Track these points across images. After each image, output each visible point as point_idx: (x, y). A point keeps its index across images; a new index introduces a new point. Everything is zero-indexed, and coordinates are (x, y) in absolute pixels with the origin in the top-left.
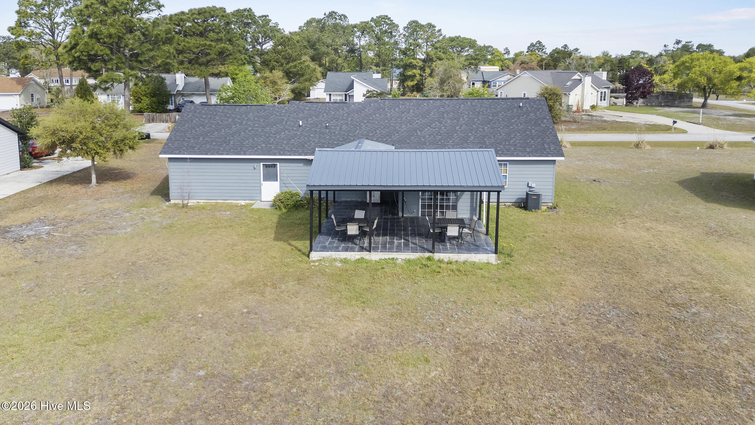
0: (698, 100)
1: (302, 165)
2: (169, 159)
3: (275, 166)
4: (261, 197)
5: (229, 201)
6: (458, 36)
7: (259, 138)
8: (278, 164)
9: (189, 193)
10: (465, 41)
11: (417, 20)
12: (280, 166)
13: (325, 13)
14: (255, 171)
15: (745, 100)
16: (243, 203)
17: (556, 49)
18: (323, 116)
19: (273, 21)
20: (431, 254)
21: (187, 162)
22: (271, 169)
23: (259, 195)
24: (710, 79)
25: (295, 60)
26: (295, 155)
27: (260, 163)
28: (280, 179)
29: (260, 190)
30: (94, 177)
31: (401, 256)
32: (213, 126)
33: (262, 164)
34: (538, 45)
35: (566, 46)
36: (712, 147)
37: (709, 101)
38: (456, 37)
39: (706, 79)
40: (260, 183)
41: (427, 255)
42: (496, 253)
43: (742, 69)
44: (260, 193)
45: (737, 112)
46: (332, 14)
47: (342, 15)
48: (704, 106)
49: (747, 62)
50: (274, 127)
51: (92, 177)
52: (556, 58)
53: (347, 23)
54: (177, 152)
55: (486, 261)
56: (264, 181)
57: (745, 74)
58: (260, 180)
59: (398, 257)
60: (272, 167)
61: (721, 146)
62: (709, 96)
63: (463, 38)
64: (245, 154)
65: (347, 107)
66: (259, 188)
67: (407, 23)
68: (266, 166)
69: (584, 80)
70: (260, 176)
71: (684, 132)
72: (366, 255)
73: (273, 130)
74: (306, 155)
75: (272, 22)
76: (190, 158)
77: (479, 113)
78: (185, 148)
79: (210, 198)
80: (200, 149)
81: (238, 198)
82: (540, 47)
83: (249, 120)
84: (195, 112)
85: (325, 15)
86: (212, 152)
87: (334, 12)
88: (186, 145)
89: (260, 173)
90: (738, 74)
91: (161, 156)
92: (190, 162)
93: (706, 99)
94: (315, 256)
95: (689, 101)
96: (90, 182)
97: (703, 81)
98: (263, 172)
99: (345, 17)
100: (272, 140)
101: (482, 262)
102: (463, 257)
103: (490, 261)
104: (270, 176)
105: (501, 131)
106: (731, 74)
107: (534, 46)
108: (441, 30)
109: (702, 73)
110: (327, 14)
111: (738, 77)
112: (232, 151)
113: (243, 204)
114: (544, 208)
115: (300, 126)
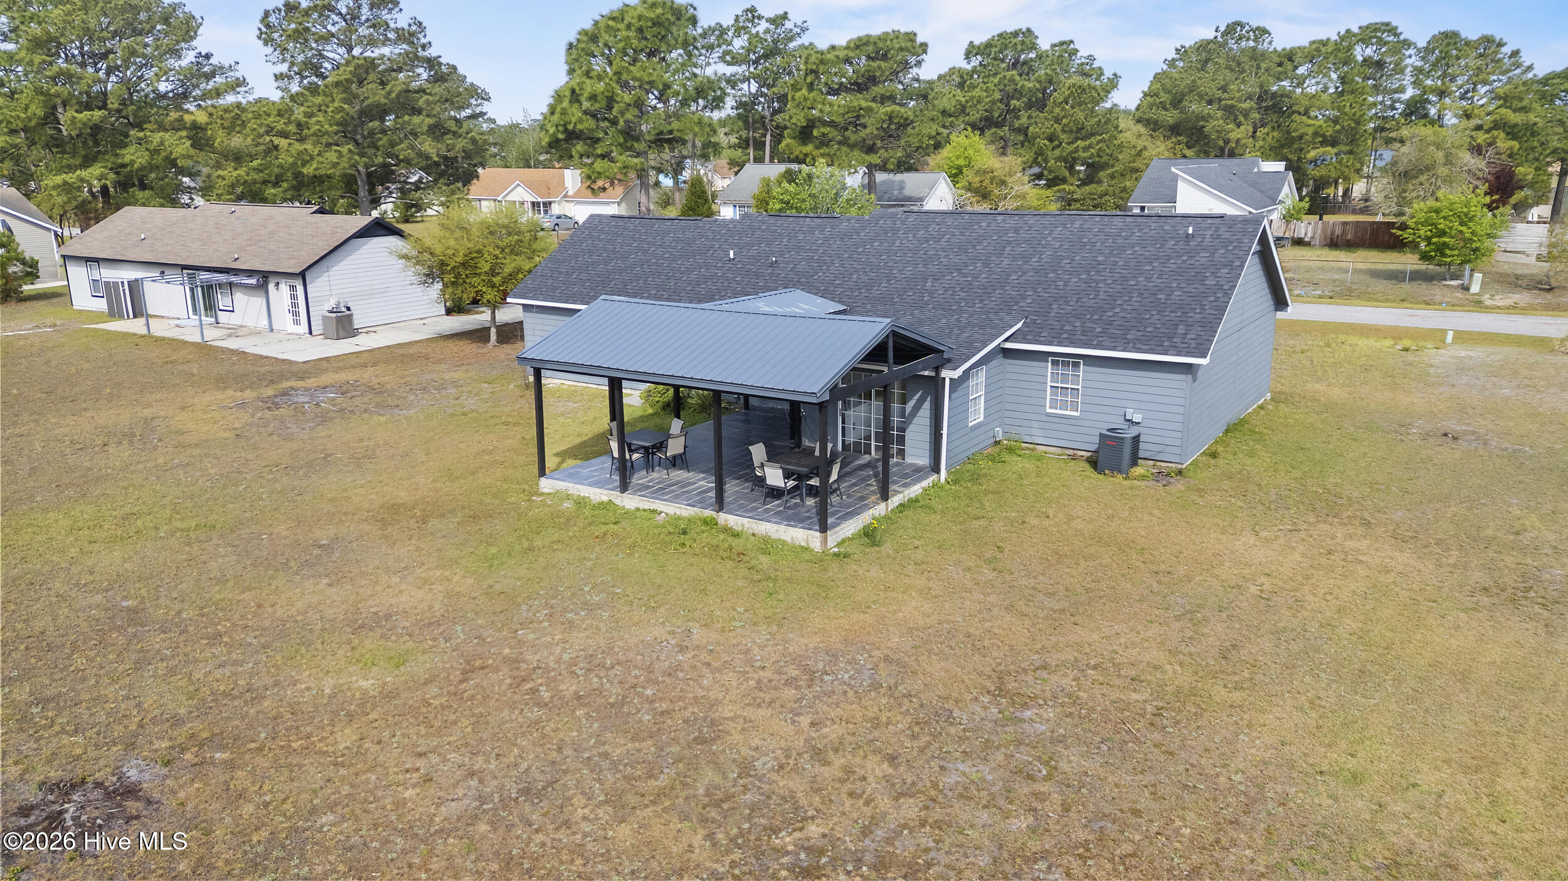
2: (524, 305)
13: (1218, 27)
19: (1083, 52)
20: (714, 513)
25: (1093, 135)
41: (707, 513)
46: (1233, 29)
53: (1265, 45)
54: (531, 295)
55: (803, 544)
72: (617, 498)
75: (1079, 54)
76: (538, 307)
83: (662, 245)
85: (1218, 30)
88: (549, 284)
94: (546, 485)
99: (1264, 31)
101: (797, 543)
102: (765, 528)
103: (811, 546)
110: (1222, 28)
115: (730, 260)
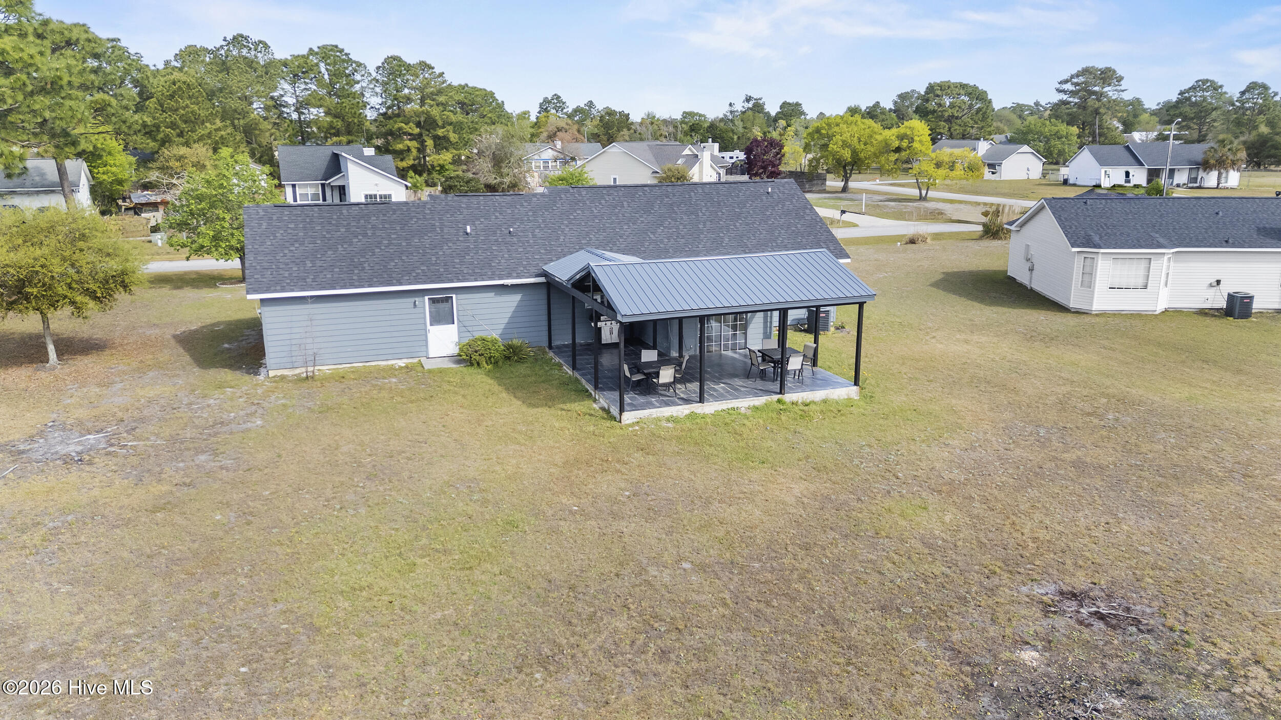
0: (834, 183)
1: (492, 294)
2: (262, 300)
3: (448, 299)
4: (427, 352)
5: (373, 364)
6: (463, 84)
7: (410, 257)
8: (454, 296)
9: (315, 355)
10: (477, 93)
11: (399, 55)
12: (457, 299)
13: (225, 38)
14: (416, 310)
15: (878, 180)
16: (401, 363)
17: (577, 107)
18: (497, 218)
20: (779, 396)
21: (308, 303)
22: (444, 306)
23: (423, 349)
24: (855, 153)
26: (483, 280)
27: (423, 296)
28: (458, 319)
29: (426, 341)
30: (51, 348)
31: (744, 403)
32: (319, 242)
33: (426, 298)
34: (555, 101)
35: (590, 104)
36: (912, 241)
37: (851, 184)
38: (460, 85)
39: (850, 152)
40: (425, 330)
41: (775, 397)
42: (856, 383)
43: (901, 138)
44: (427, 346)
45: (889, 197)
46: (238, 40)
47: (260, 42)
48: (845, 189)
49: (906, 127)
50: (426, 238)
51: (49, 350)
52: (607, 123)
53: (270, 56)
54: (278, 288)
55: (846, 397)
56: (431, 325)
57: (905, 144)
58: (425, 324)
59: (740, 406)
60: (442, 302)
61: (924, 240)
62: (850, 176)
63: (472, 88)
64: (401, 284)
65: (526, 201)
66: (424, 338)
67: (383, 60)
68: (433, 301)
69: (702, 156)
70: (425, 318)
71: (855, 225)
72: (697, 408)
73: (427, 241)
74: (500, 278)
76: (312, 297)
77: (719, 203)
78: (289, 281)
79: (340, 361)
80: (317, 280)
81: (390, 357)
82: (558, 105)
83: (374, 227)
84: (270, 219)
85: (225, 40)
86: (342, 284)
87: (242, 36)
88: (287, 275)
89: (425, 313)
90: (896, 144)
91: (249, 297)
92: (312, 303)
93: (847, 181)
94: (629, 417)
95: (823, 184)
96: (44, 359)
97: (847, 154)
98: (430, 312)
99: (266, 45)
100: (434, 259)
101: (842, 398)
102: (818, 395)
103: (852, 396)
104: (443, 316)
105: (760, 228)
106: (887, 144)
107: (549, 102)
108: (443, 73)
109: (845, 144)
110: (228, 39)
111: (896, 148)
112: (375, 280)
113: (403, 365)
114: (832, 329)
115: (467, 234)
